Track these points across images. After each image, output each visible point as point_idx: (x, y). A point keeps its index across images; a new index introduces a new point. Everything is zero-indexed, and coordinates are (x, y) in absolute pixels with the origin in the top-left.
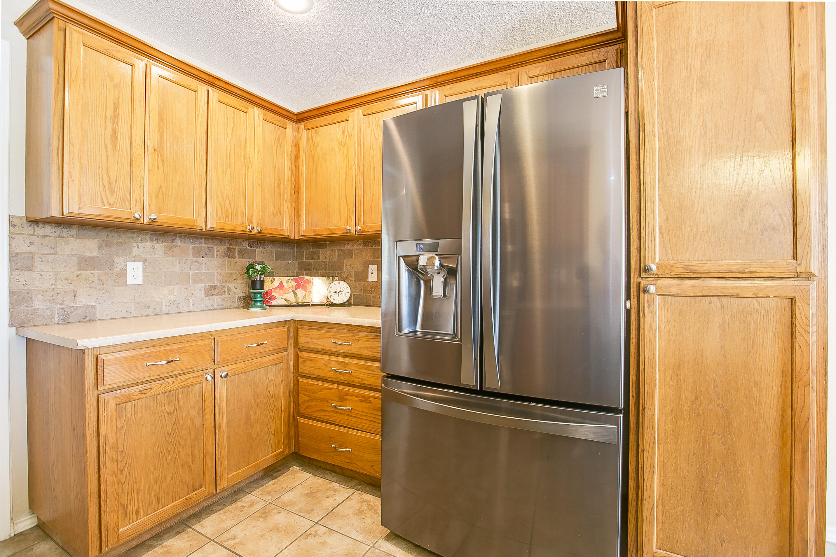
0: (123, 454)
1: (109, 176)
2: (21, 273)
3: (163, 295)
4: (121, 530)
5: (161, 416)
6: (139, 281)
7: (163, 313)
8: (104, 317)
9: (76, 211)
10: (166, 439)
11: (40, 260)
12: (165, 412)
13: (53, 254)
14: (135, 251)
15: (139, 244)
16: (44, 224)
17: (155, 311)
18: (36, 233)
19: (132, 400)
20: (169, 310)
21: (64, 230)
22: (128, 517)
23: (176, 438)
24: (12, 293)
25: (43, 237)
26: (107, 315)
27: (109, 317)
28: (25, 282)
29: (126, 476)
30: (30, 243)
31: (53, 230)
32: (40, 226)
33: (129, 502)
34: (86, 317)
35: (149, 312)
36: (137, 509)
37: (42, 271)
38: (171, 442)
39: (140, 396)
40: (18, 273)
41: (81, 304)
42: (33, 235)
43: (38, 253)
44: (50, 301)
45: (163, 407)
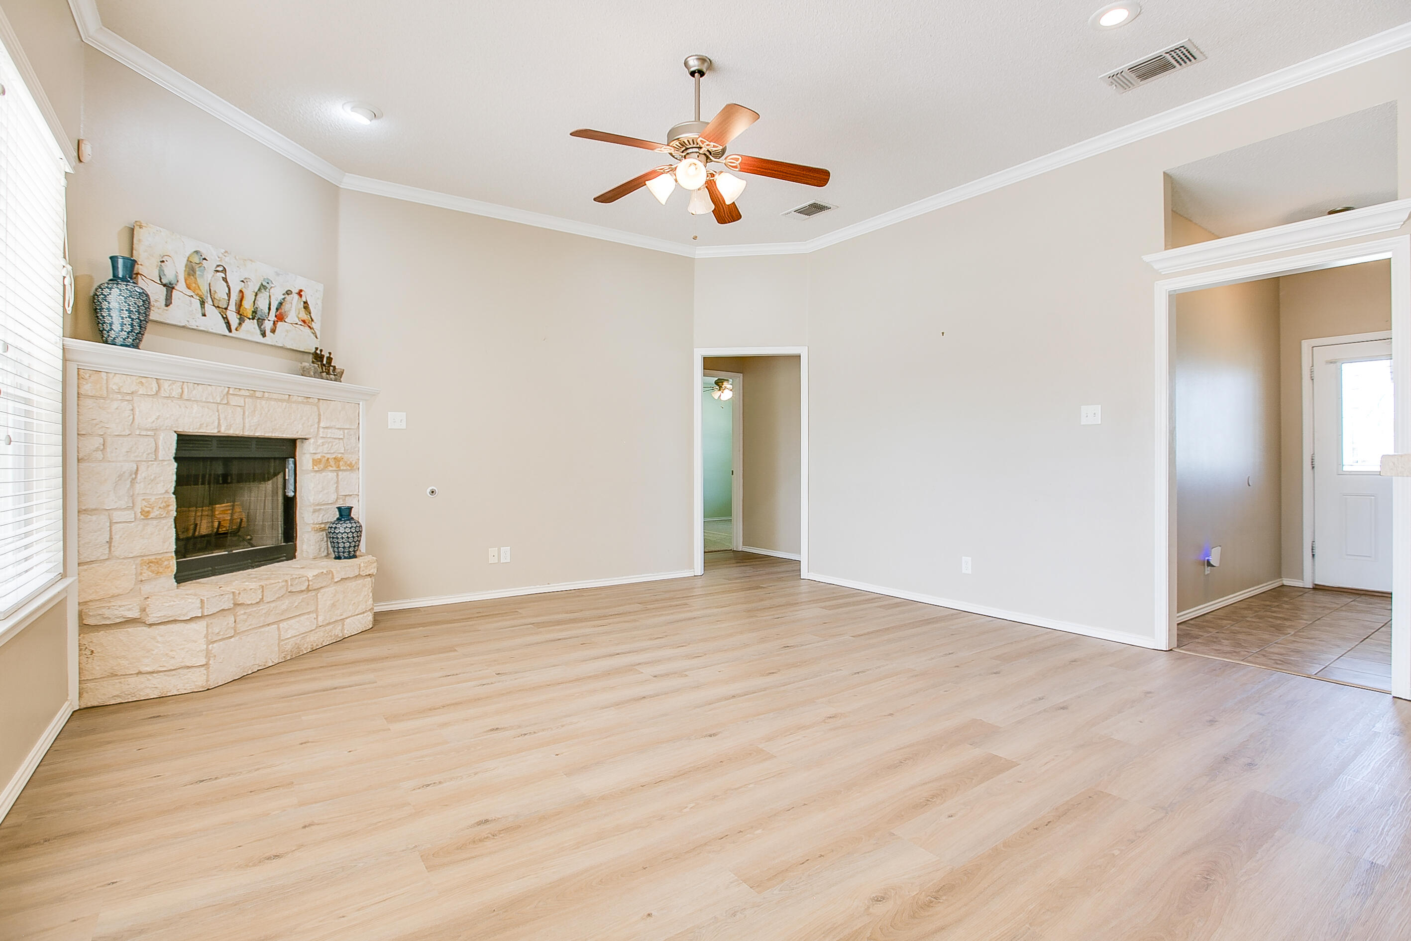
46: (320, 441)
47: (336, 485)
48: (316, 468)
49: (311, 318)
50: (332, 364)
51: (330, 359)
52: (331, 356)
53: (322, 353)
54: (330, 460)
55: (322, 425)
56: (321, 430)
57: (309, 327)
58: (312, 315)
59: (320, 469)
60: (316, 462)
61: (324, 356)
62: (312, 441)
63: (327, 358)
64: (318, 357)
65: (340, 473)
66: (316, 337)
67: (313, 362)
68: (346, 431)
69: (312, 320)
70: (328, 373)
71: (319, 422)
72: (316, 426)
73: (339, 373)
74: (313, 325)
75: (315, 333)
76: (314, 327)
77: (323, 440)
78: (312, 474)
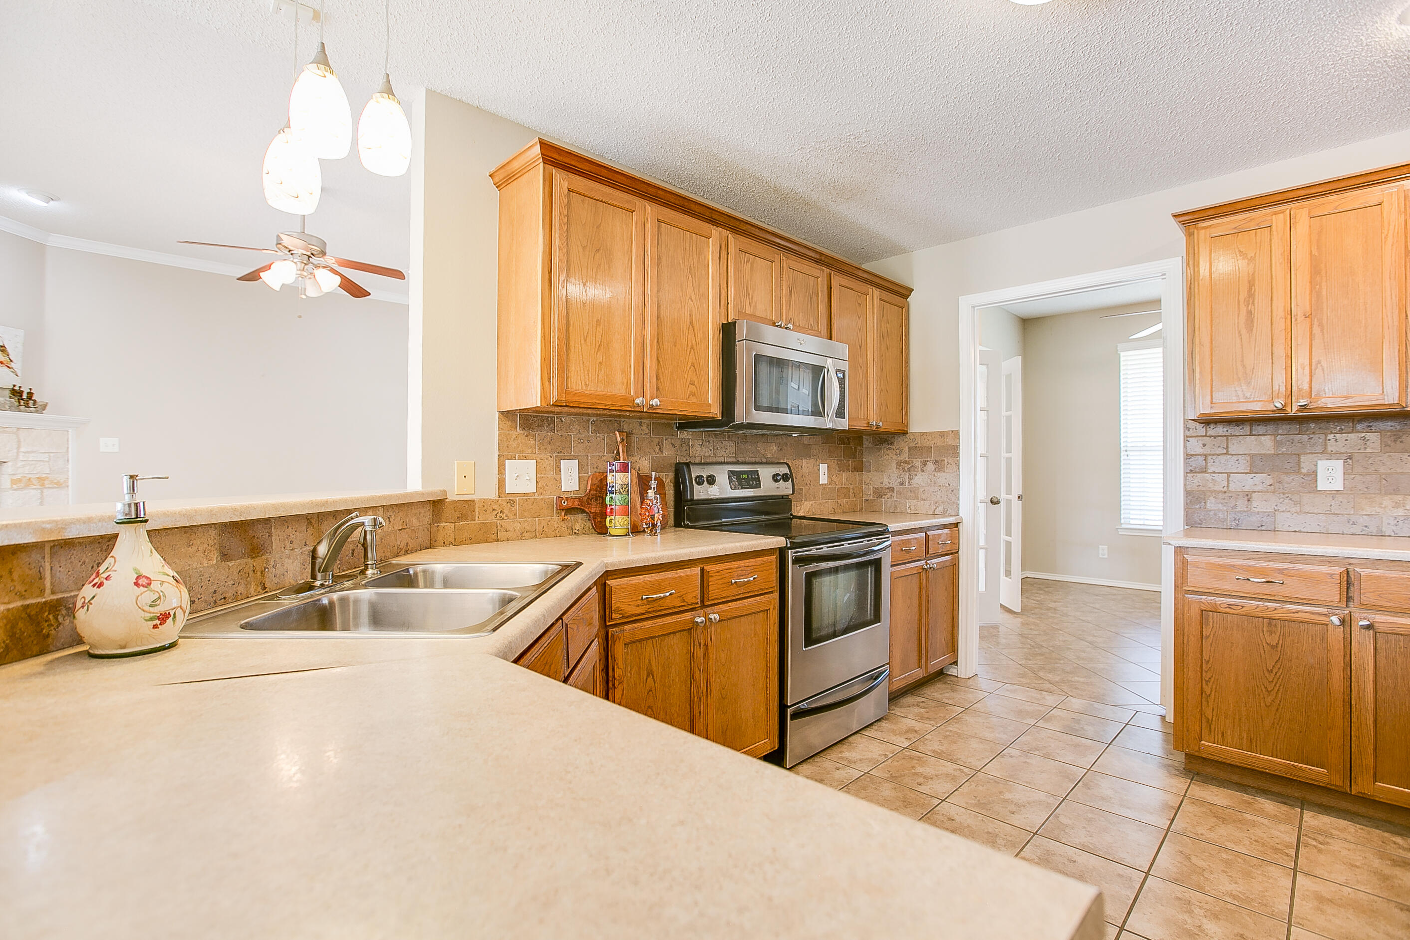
0: (1209, 666)
1: (1244, 366)
2: (1195, 474)
3: (1382, 508)
4: (1203, 742)
5: (1259, 645)
6: (1338, 485)
7: (1383, 534)
8: (1286, 528)
9: (1208, 411)
10: (1264, 674)
11: (1212, 461)
12: (1264, 642)
13: (1225, 454)
14: (1332, 446)
15: (1338, 436)
16: (1216, 424)
17: (1366, 529)
18: (1208, 434)
19: (1218, 611)
20: (1393, 531)
21: (1236, 427)
22: (1213, 733)
23: (1280, 680)
24: (1188, 493)
25: (1215, 437)
26: (1289, 526)
27: (1291, 529)
28: (1198, 484)
29: (1211, 689)
30: (1203, 444)
31: (1225, 429)
32: (1212, 426)
33: (1214, 719)
34: (1262, 526)
35: (1356, 529)
36: (1223, 733)
37: (1214, 472)
38: (1272, 681)
39: (1228, 610)
40: (1192, 475)
41: (1255, 509)
42: (1206, 436)
43: (1210, 455)
44: (1222, 503)
45: (1261, 635)
46: (20, 464)
47: (40, 500)
48: (15, 487)
49: (10, 359)
50: (33, 399)
51: (30, 395)
52: (32, 392)
53: (21, 389)
54: (32, 480)
55: (22, 450)
56: (21, 455)
57: (8, 367)
58: (10, 357)
59: (20, 487)
60: (14, 482)
61: (23, 391)
62: (10, 464)
63: (28, 393)
64: (16, 393)
65: (45, 490)
66: (17, 376)
67: (10, 397)
68: (52, 455)
69: (11, 361)
70: (27, 406)
71: (19, 447)
72: (15, 451)
73: (41, 405)
74: (12, 365)
75: (15, 372)
76: (13, 367)
77: (24, 463)
78: (11, 492)
